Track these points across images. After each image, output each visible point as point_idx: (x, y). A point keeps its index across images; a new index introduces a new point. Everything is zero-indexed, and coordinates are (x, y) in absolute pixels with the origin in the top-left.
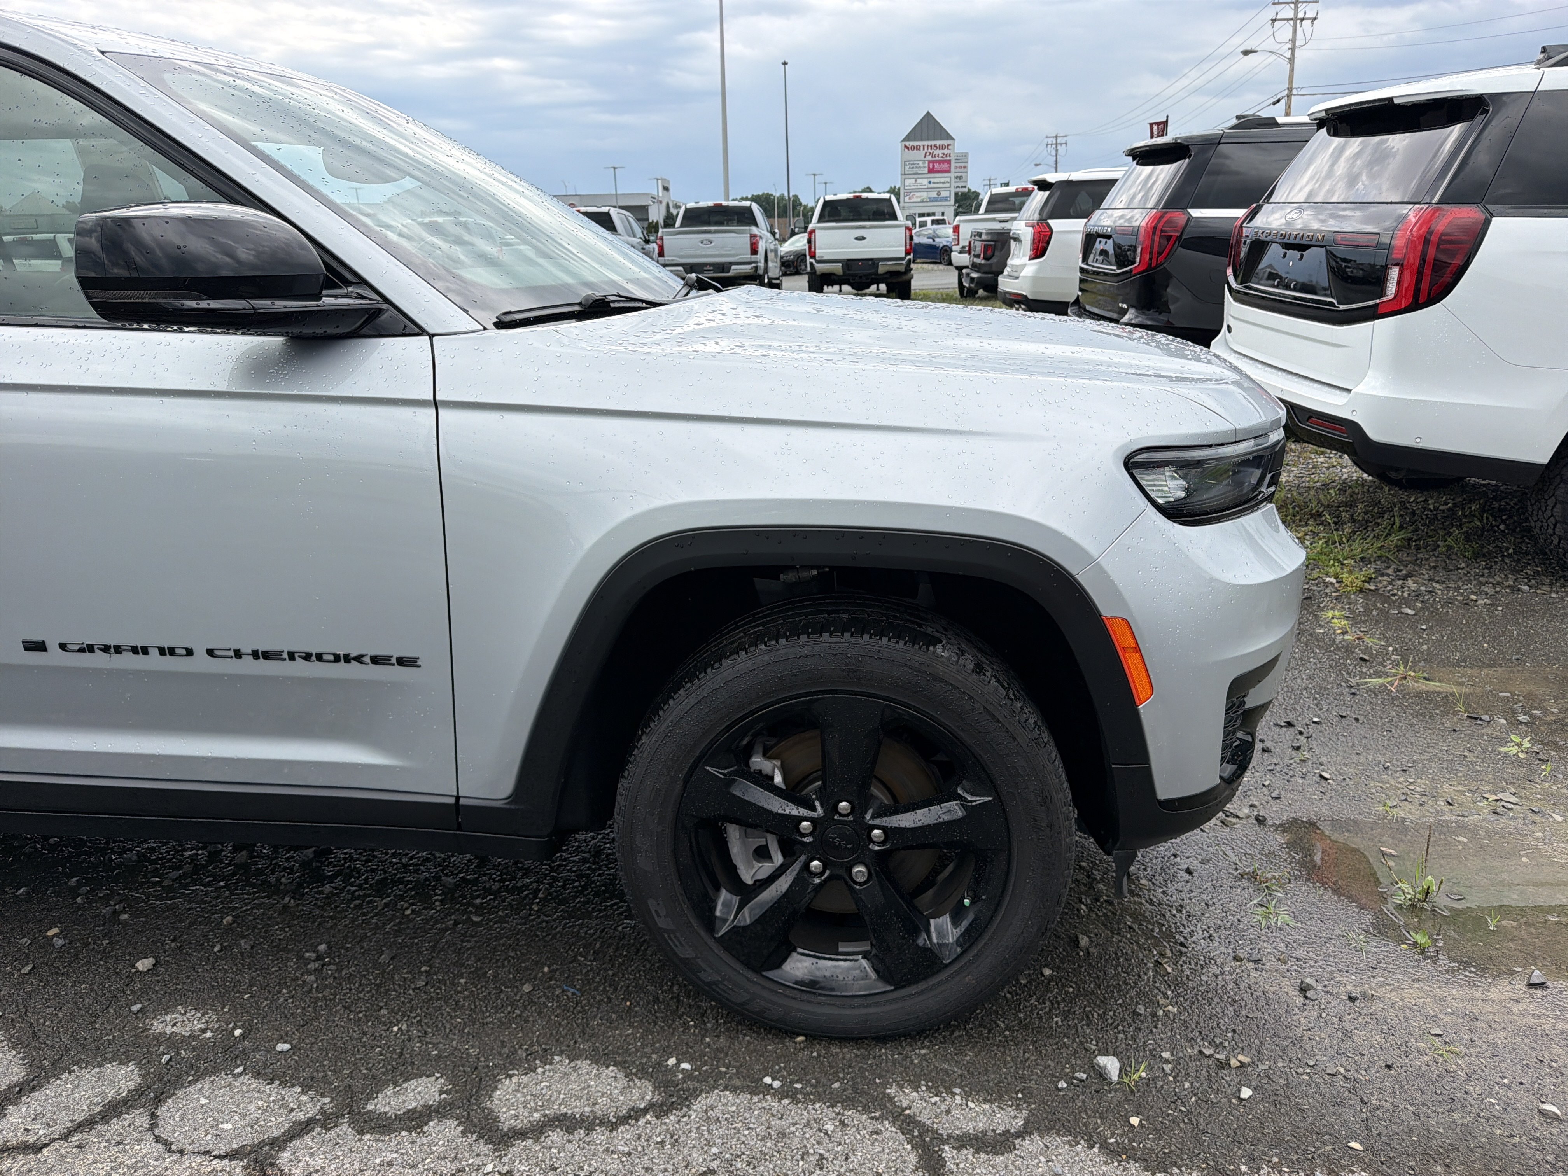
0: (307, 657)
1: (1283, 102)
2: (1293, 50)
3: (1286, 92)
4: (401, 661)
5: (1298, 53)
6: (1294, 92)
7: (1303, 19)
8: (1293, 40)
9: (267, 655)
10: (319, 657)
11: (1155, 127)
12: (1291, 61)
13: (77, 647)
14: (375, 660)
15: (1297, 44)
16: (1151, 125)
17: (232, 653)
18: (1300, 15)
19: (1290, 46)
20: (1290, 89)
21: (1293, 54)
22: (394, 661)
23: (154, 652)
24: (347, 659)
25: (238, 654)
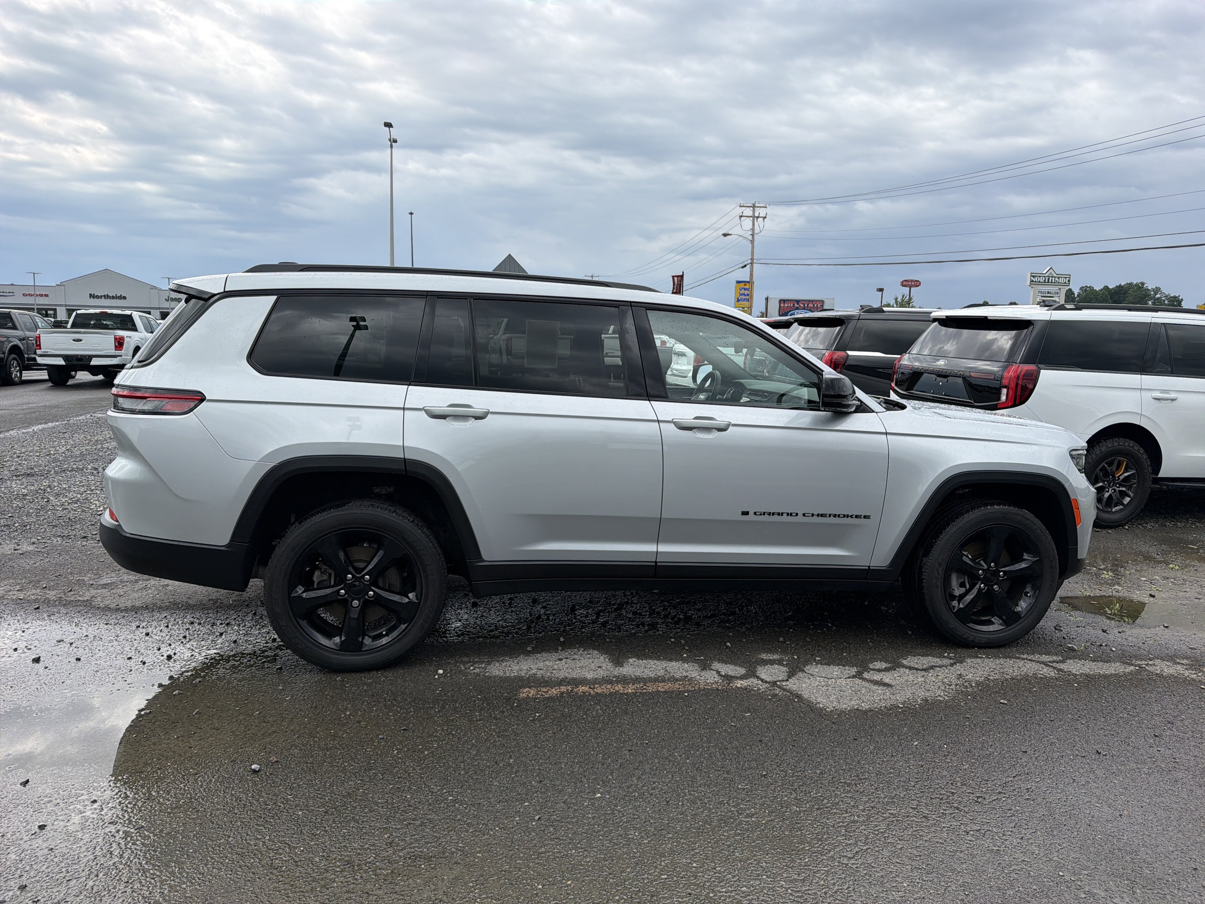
0: (835, 516)
1: (748, 267)
2: (753, 235)
3: (750, 261)
4: (865, 517)
5: (755, 236)
6: (755, 261)
7: (758, 217)
8: (753, 229)
9: (822, 515)
10: (839, 516)
11: (676, 279)
12: (752, 242)
13: (759, 513)
14: (856, 517)
15: (756, 232)
16: (673, 277)
17: (811, 515)
18: (757, 215)
19: (751, 233)
20: (752, 259)
21: (753, 238)
22: (862, 517)
23: (785, 515)
24: (848, 516)
25: (813, 515)
